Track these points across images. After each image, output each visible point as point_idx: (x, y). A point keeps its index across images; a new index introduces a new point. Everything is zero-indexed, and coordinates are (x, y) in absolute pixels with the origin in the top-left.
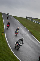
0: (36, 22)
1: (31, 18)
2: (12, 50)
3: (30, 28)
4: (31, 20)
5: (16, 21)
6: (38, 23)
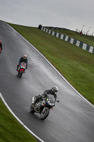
0: (62, 38)
1: (51, 28)
3: (49, 52)
4: (51, 32)
5: (15, 35)
6: (66, 39)
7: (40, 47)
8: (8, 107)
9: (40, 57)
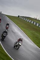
0: (28, 21)
1: (23, 17)
2: (4, 49)
3: (22, 27)
4: (23, 19)
6: (30, 22)
7: (19, 25)
8: (5, 50)
9: (19, 29)
